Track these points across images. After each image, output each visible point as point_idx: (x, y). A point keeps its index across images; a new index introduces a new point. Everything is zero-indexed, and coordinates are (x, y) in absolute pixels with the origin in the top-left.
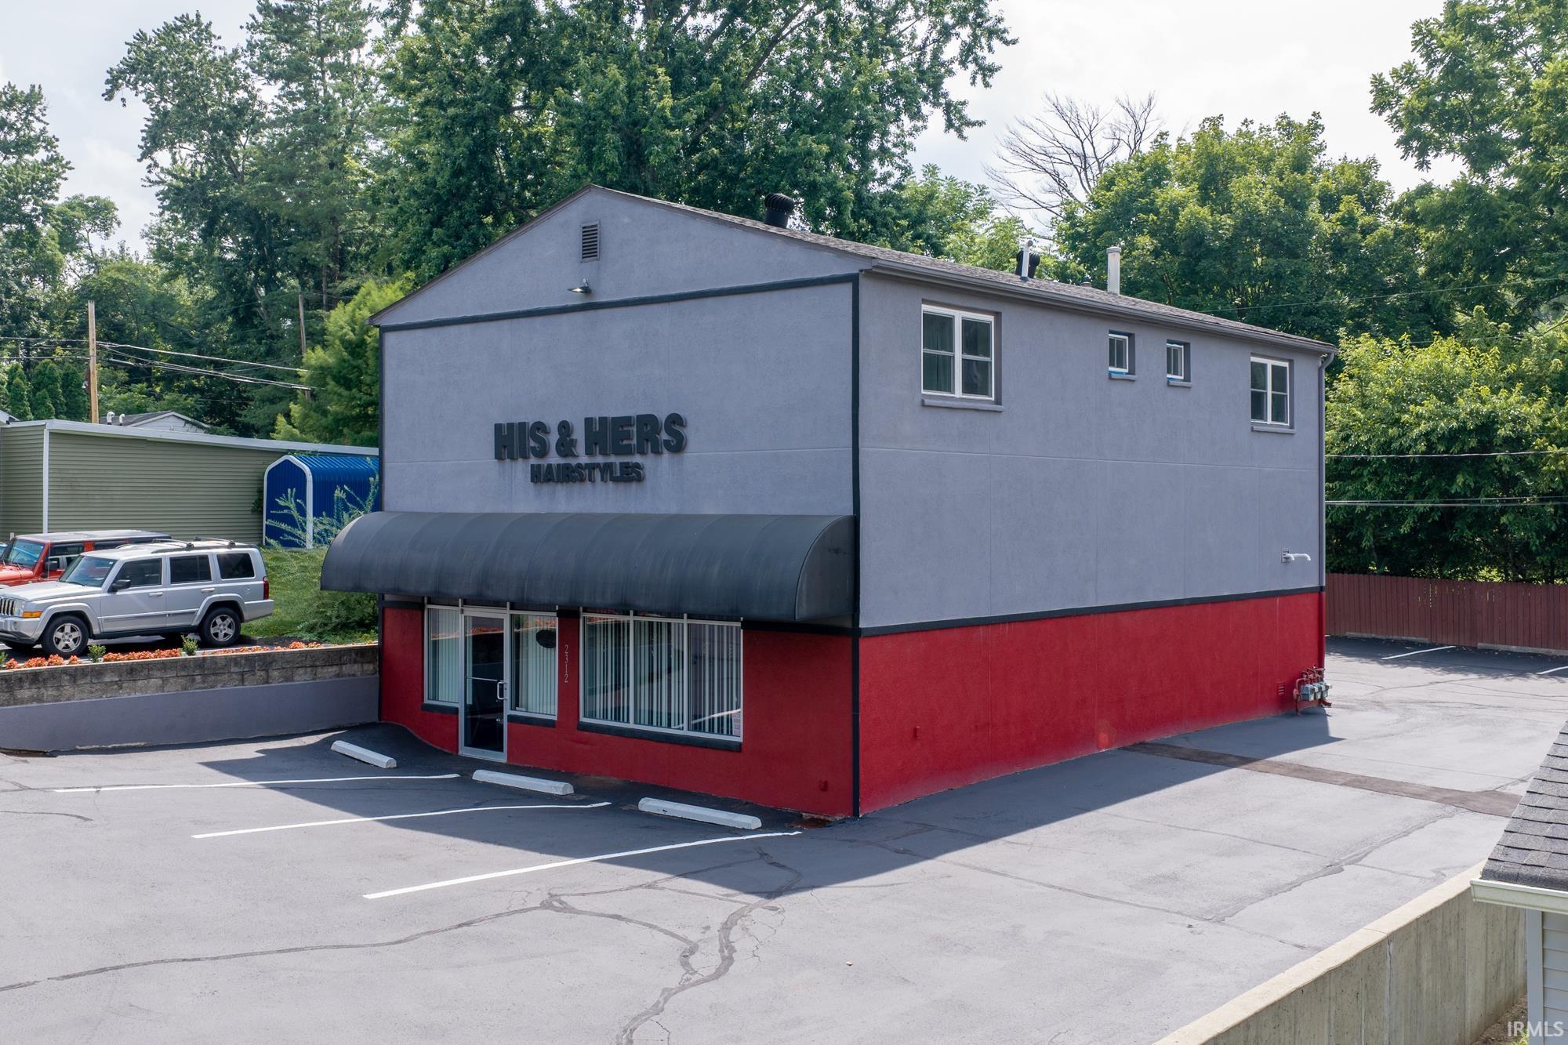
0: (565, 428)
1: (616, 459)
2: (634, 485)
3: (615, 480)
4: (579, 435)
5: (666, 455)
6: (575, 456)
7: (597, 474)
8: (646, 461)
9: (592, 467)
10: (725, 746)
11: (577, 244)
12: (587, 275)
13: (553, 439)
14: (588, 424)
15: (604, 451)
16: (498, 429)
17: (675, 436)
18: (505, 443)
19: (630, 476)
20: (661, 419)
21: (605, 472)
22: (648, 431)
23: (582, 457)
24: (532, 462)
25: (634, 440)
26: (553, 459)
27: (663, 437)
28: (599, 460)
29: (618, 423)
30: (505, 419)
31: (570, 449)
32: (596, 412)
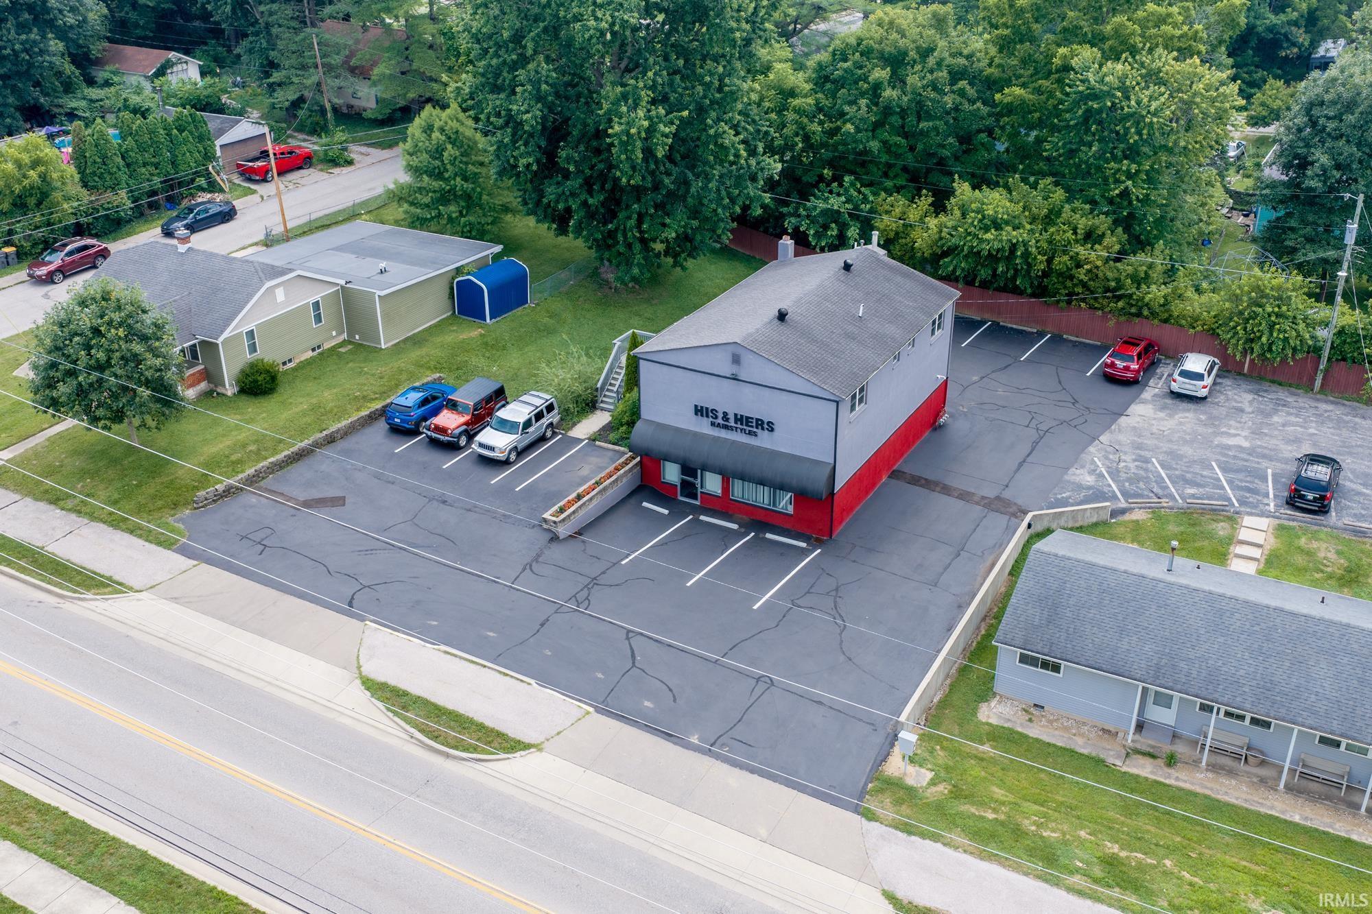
1: (748, 429)
4: (731, 417)
5: (766, 431)
7: (738, 430)
8: (759, 431)
10: (787, 514)
11: (730, 358)
12: (735, 369)
13: (720, 415)
14: (736, 415)
15: (742, 424)
16: (696, 406)
17: (771, 427)
18: (700, 411)
19: (750, 433)
20: (766, 421)
21: (741, 430)
22: (760, 423)
23: (732, 423)
24: (711, 419)
25: (754, 424)
26: (720, 421)
27: (766, 426)
28: (739, 426)
29: (747, 418)
30: (700, 404)
31: (727, 420)
32: (740, 413)
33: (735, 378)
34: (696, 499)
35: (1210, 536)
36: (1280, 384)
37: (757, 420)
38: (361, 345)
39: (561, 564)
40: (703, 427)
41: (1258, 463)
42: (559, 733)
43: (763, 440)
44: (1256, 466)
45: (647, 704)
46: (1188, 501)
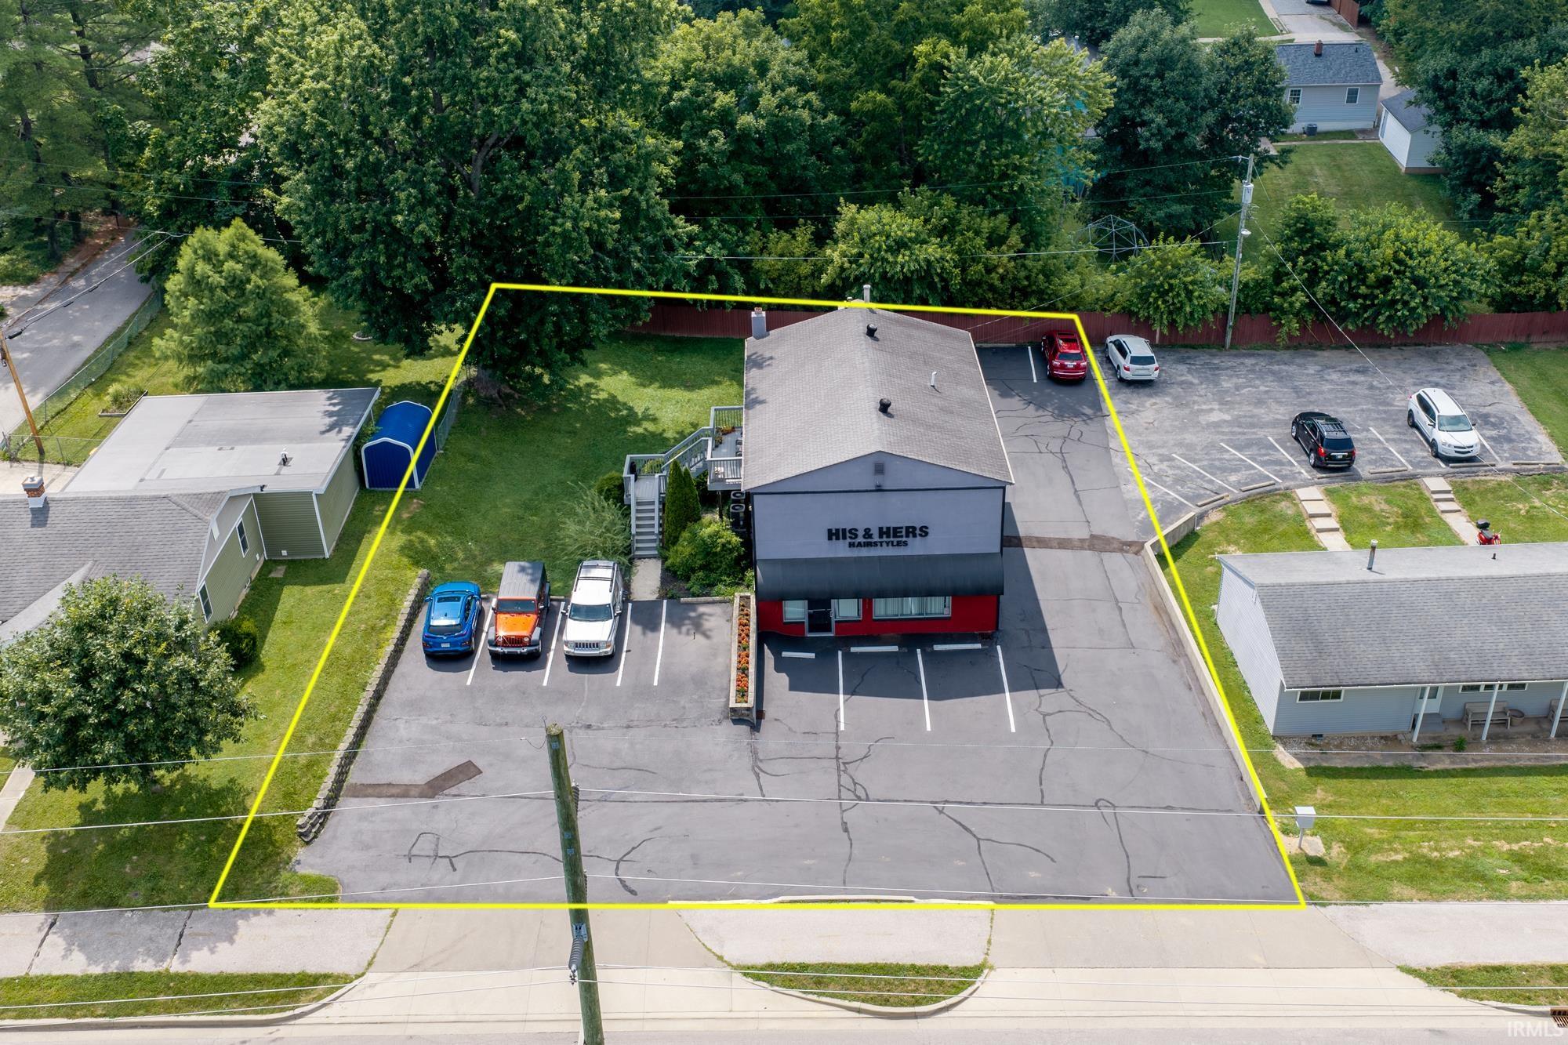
1: (895, 540)
4: (875, 533)
5: (918, 537)
7: (884, 544)
8: (910, 540)
10: (945, 619)
11: (872, 469)
12: (878, 480)
13: (861, 533)
14: (881, 529)
15: (888, 537)
16: (830, 531)
17: (924, 532)
18: (833, 535)
19: (899, 544)
20: (918, 527)
21: (888, 544)
22: (911, 531)
23: (876, 538)
24: (849, 540)
25: (904, 533)
26: (860, 539)
27: (918, 532)
28: (885, 539)
29: (895, 529)
30: (834, 527)
31: (870, 536)
32: (885, 525)
33: (879, 489)
34: (829, 630)
35: (1283, 518)
36: (1193, 348)
37: (907, 528)
38: (293, 561)
39: (786, 754)
40: (841, 550)
41: (1254, 433)
42: (989, 942)
43: (916, 547)
44: (1254, 436)
45: (1033, 874)
46: (1243, 488)
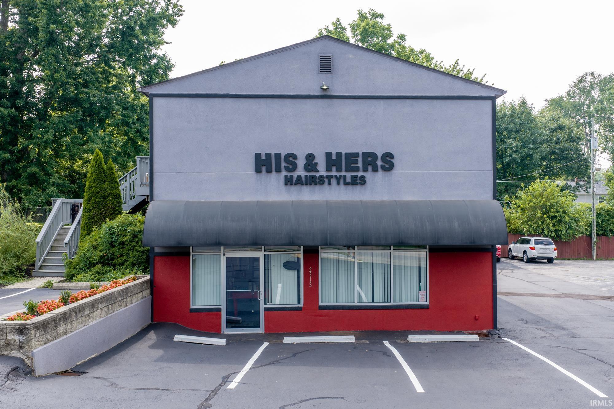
0: (310, 157)
1: (349, 175)
2: (359, 187)
3: (346, 184)
4: (321, 161)
5: (380, 172)
6: (318, 171)
7: (334, 181)
8: (369, 175)
9: (329, 178)
10: (421, 308)
11: (316, 64)
12: (324, 81)
13: (301, 162)
14: (328, 156)
16: (259, 157)
17: (388, 163)
18: (263, 164)
19: (353, 182)
20: (380, 154)
21: (338, 179)
22: (370, 161)
23: (322, 171)
24: (284, 173)
25: (360, 164)
26: (301, 172)
27: (379, 163)
29: (349, 156)
30: (264, 151)
31: (314, 168)
32: (335, 150)
33: (325, 96)
37: (366, 156)
40: (271, 189)
43: (378, 187)
